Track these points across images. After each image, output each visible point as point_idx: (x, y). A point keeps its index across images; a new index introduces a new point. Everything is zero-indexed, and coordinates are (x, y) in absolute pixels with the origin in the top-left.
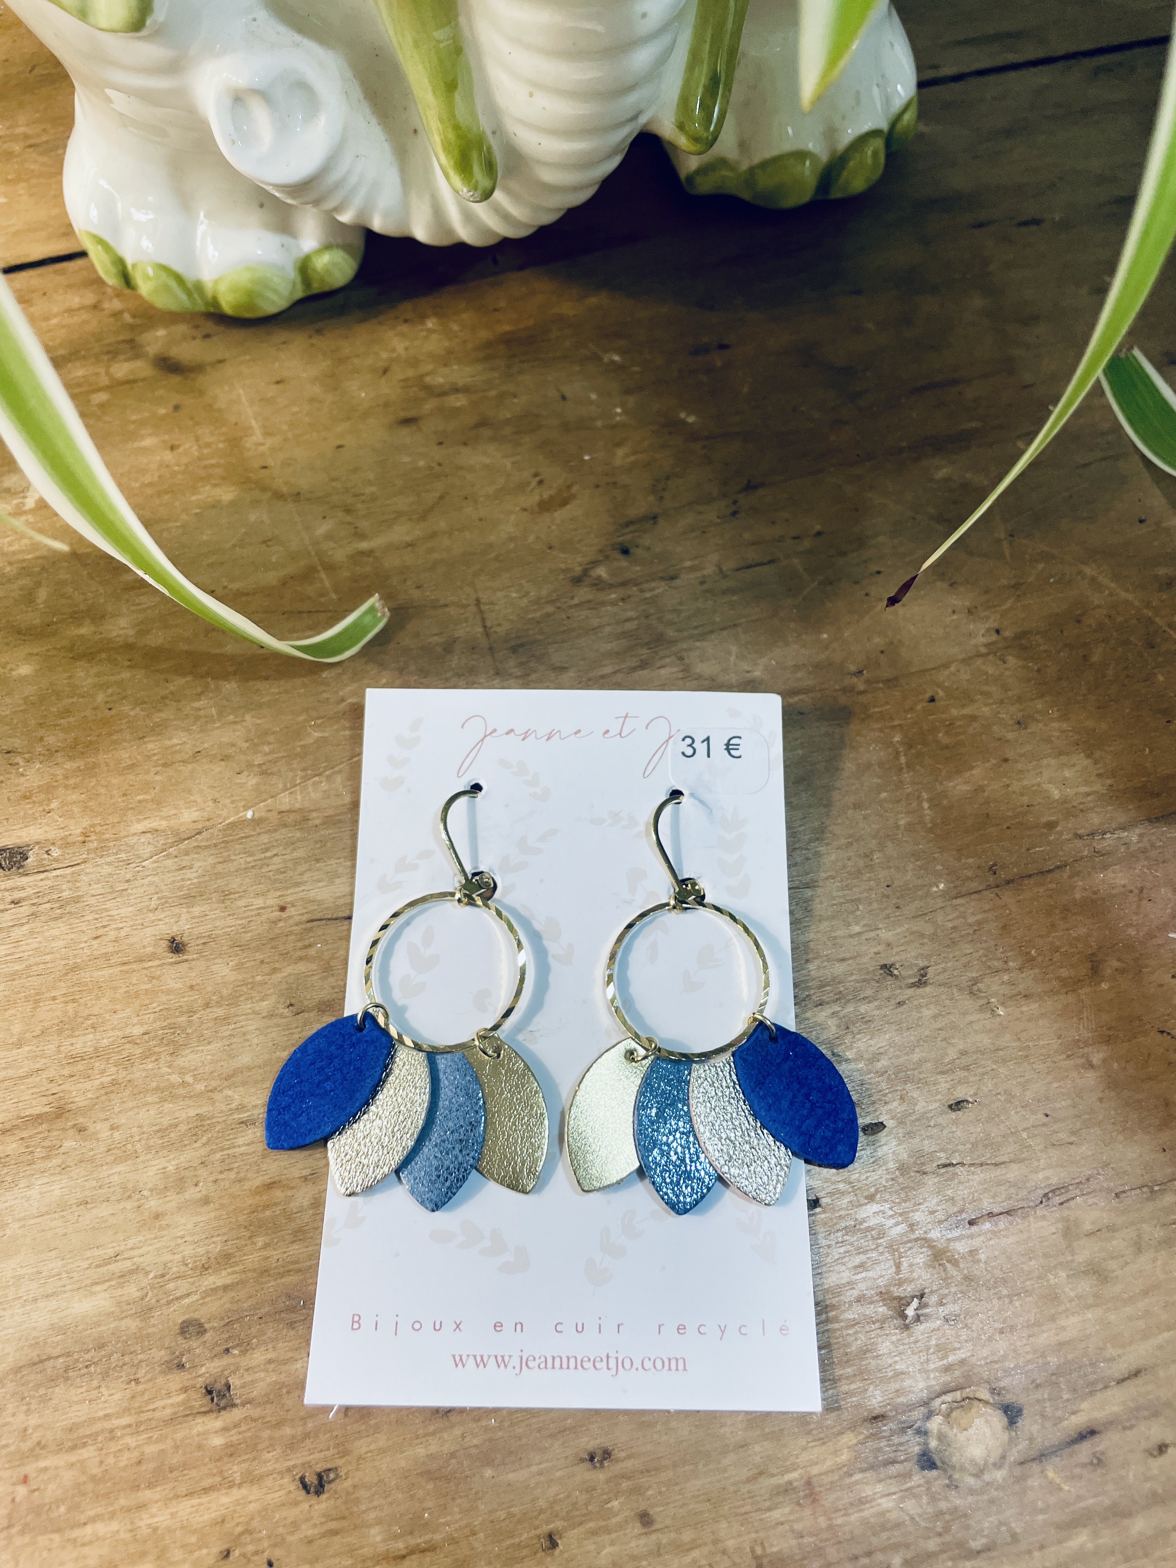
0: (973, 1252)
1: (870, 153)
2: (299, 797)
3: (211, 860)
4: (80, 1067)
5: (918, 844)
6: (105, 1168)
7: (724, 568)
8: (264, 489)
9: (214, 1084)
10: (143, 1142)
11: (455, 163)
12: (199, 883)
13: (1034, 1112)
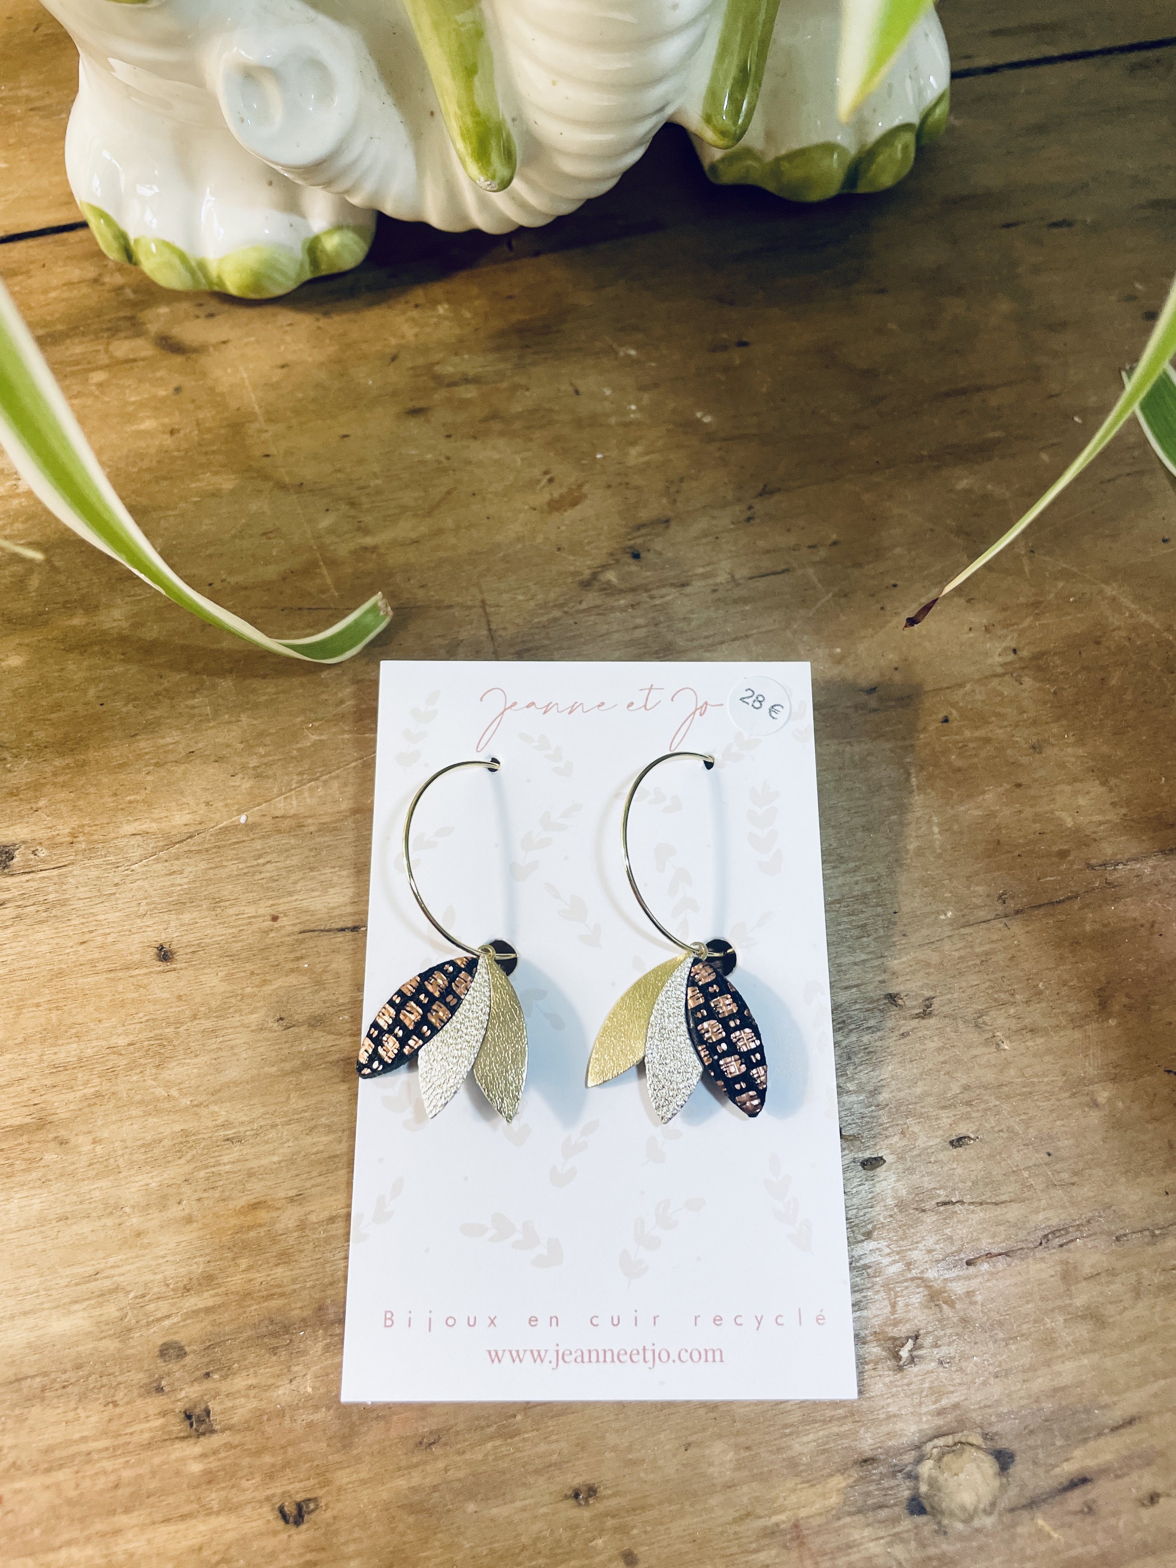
0: (969, 1294)
1: (900, 147)
2: (294, 803)
3: (203, 865)
4: (63, 1076)
5: (927, 870)
6: (86, 1182)
7: (737, 576)
8: (266, 478)
9: (200, 1099)
10: (126, 1157)
11: (473, 152)
12: (189, 889)
13: (1037, 1151)
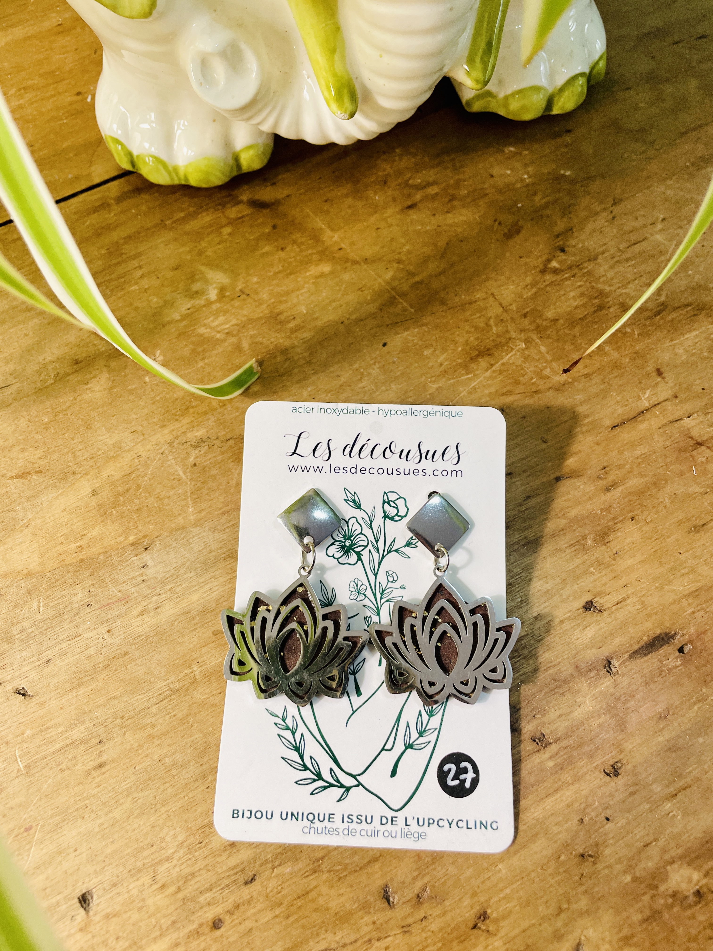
7: (621, 248)
8: (346, 261)
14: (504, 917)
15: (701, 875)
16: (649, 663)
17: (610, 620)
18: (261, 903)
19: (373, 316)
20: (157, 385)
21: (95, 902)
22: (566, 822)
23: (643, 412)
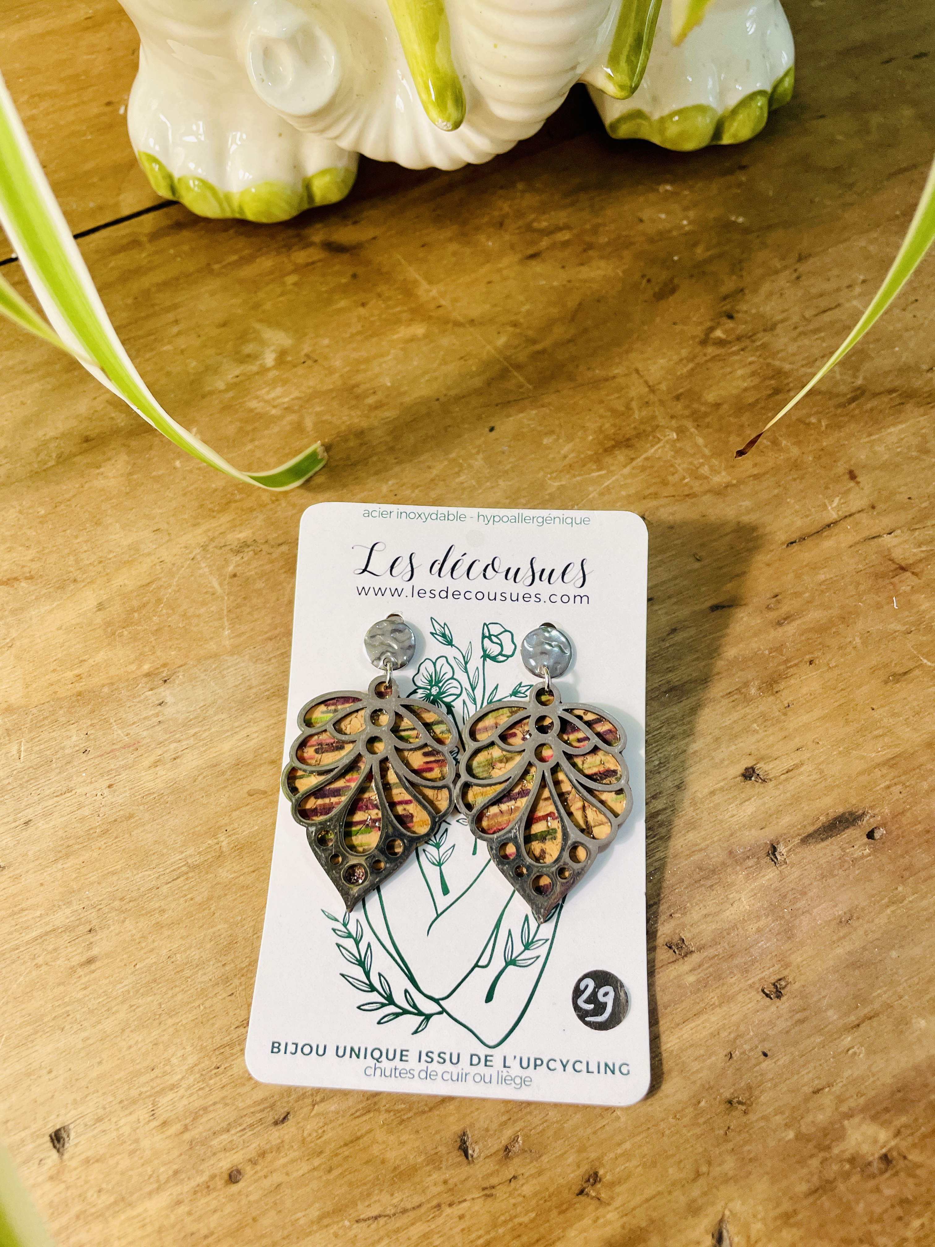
7: (807, 316)
8: (446, 321)
14: (620, 1182)
15: (890, 1133)
16: (828, 851)
17: (778, 793)
18: (294, 1151)
19: (478, 392)
20: (191, 471)
21: (71, 1143)
22: (710, 1057)
23: (829, 526)
